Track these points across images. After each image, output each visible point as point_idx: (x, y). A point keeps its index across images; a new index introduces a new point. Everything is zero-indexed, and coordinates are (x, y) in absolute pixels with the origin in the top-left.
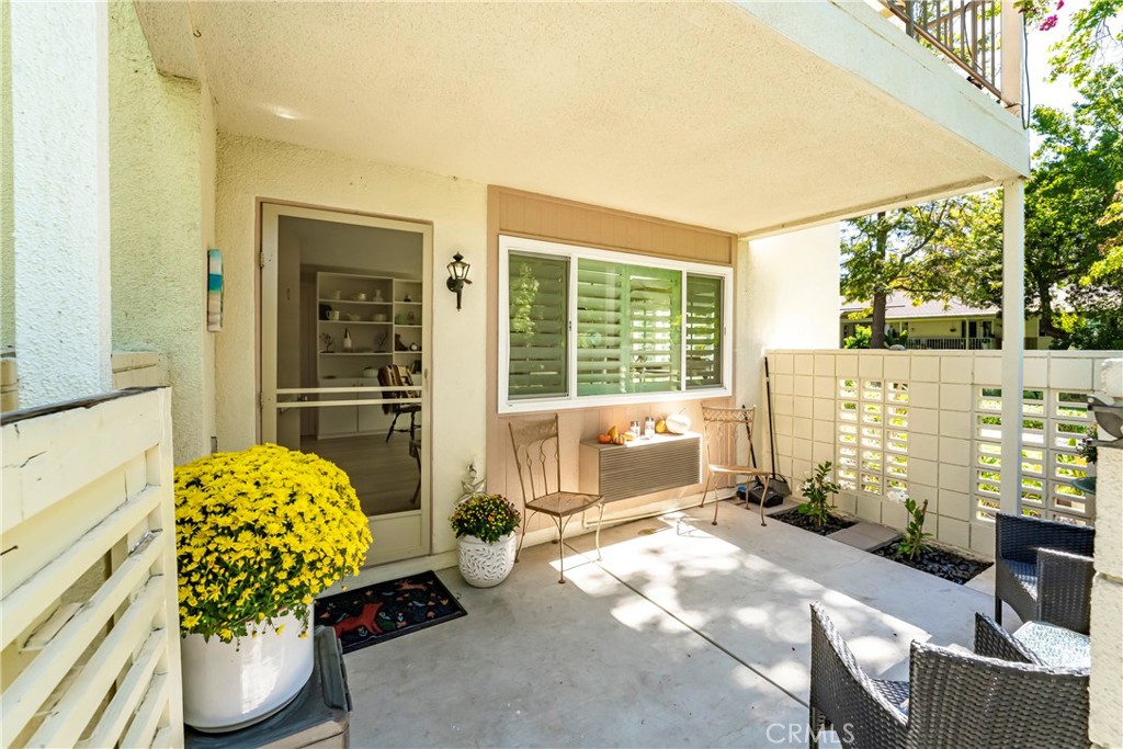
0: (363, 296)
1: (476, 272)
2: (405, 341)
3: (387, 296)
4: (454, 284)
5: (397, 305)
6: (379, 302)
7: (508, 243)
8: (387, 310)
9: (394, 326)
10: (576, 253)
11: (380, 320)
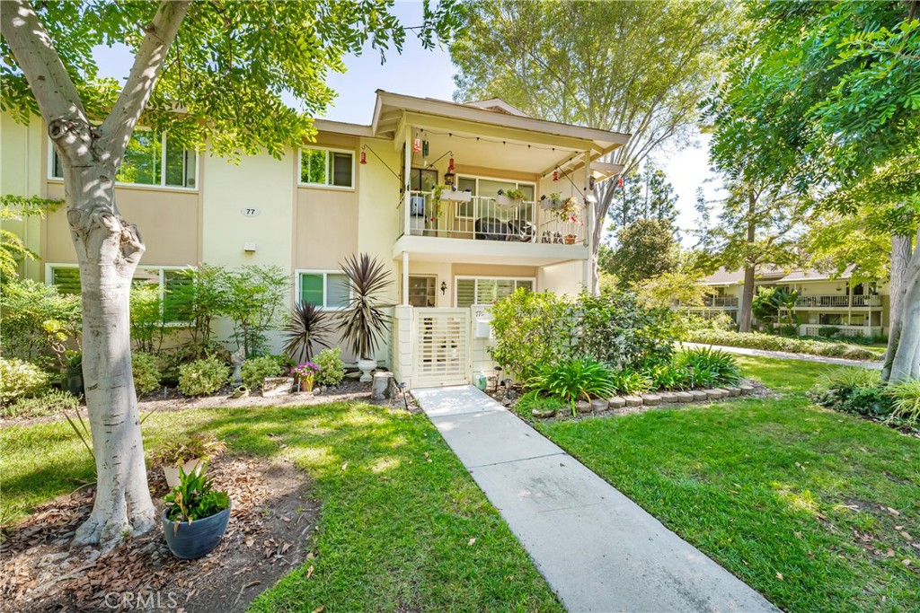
1: (449, 285)
2: (431, 302)
3: (425, 285)
4: (443, 289)
5: (428, 288)
6: (422, 287)
7: (457, 277)
8: (425, 290)
10: (476, 278)
11: (422, 294)
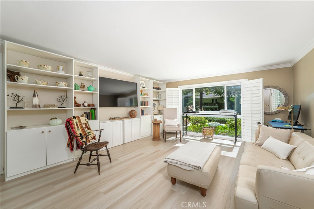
0: (49, 68)
9: (74, 90)
